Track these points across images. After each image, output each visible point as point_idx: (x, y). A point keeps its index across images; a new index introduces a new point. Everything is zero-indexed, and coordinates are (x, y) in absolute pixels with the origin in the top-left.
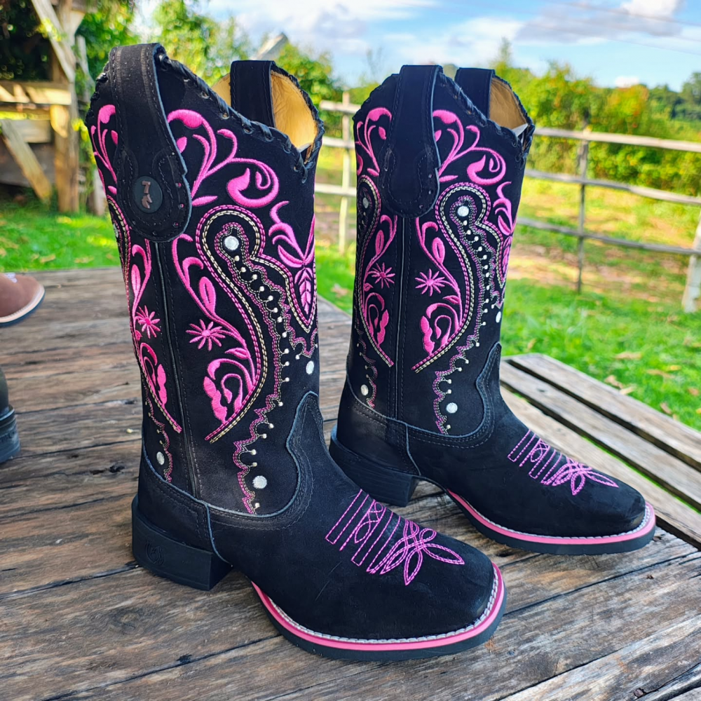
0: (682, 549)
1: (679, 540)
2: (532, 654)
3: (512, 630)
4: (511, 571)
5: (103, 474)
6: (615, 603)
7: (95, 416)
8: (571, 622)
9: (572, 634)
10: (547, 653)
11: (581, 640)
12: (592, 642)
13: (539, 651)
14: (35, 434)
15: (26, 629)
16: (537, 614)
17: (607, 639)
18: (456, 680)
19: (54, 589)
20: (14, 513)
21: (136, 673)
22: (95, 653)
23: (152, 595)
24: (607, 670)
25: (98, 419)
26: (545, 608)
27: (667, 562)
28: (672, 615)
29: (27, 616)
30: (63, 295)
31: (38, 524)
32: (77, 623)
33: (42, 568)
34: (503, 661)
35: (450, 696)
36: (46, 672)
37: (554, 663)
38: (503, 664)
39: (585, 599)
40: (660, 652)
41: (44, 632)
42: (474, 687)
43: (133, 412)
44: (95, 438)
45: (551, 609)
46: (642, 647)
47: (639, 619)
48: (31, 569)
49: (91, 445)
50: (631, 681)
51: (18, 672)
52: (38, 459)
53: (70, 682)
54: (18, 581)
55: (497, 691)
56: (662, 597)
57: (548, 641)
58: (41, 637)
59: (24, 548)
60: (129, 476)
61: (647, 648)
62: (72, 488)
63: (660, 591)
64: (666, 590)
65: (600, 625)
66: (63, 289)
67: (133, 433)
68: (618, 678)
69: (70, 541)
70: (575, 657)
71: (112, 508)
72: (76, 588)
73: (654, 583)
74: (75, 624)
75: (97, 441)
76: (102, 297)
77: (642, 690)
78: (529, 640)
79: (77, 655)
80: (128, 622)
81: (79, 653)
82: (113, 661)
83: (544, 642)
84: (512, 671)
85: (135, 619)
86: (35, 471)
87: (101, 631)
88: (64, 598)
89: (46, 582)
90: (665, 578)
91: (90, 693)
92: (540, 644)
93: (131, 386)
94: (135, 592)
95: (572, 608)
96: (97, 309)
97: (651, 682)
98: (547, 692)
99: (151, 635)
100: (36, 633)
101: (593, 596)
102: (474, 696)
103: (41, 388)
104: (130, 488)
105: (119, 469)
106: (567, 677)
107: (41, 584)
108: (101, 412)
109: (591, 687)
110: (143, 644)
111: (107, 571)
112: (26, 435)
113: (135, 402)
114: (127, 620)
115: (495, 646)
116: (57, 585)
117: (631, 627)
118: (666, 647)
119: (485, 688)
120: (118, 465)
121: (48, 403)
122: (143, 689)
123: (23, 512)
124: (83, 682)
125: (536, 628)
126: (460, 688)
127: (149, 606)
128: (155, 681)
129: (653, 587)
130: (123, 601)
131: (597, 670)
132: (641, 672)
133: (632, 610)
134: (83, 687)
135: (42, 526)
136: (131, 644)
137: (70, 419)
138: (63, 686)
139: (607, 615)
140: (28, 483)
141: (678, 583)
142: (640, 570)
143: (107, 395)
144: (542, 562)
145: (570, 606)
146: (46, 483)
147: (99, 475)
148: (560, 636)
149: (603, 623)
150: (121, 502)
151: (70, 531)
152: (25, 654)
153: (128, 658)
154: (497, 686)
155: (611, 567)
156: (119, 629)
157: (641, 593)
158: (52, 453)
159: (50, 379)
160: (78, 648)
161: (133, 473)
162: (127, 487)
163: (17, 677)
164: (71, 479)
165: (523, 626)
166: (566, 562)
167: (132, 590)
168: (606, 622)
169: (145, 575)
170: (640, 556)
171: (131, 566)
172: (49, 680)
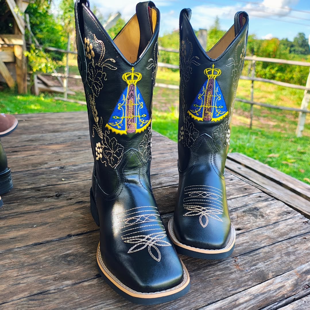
2: (257, 271)
3: (247, 261)
4: (243, 237)
5: (53, 198)
6: (291, 249)
7: (47, 174)
8: (272, 257)
9: (272, 263)
10: (263, 270)
11: (278, 265)
12: (283, 265)
13: (259, 269)
14: (19, 181)
15: (23, 264)
16: (256, 254)
17: (289, 264)
18: (224, 282)
19: (35, 246)
20: (13, 214)
21: (76, 282)
22: (56, 274)
23: (81, 248)
24: (292, 277)
25: (48, 175)
26: (260, 252)
29: (24, 259)
30: (26, 124)
31: (24, 219)
32: (47, 261)
33: (28, 237)
34: (244, 274)
35: (222, 289)
36: (34, 282)
37: (267, 274)
38: (244, 275)
39: (277, 248)
41: (32, 265)
42: (232, 285)
43: (64, 172)
45: (263, 252)
46: (306, 267)
47: (302, 255)
48: (23, 238)
49: (46, 186)
50: (303, 282)
51: (21, 282)
52: (22, 191)
53: (46, 286)
54: (18, 243)
55: (243, 287)
57: (263, 265)
58: (31, 267)
59: (19, 229)
61: (308, 268)
62: (39, 203)
65: (285, 258)
66: (26, 121)
67: (65, 181)
68: (297, 280)
69: (41, 226)
70: (276, 272)
72: (45, 246)
73: (308, 240)
74: (46, 261)
75: (48, 184)
76: (44, 125)
77: (308, 285)
78: (254, 265)
79: (48, 274)
80: (71, 260)
81: (49, 273)
82: (65, 277)
83: (261, 265)
84: (249, 278)
85: (74, 259)
86: (21, 196)
87: (58, 264)
88: (40, 250)
89: (31, 243)
91: (56, 291)
92: (260, 267)
93: (62, 161)
94: (73, 247)
96: (43, 129)
98: (266, 286)
99: (82, 265)
100: (28, 265)
101: (280, 246)
102: (233, 289)
103: (20, 162)
104: (66, 203)
105: (60, 195)
106: (274, 280)
107: (28, 244)
108: (49, 172)
109: (285, 284)
110: (78, 269)
111: (59, 238)
112: (15, 182)
113: (64, 168)
115: (240, 267)
116: (36, 244)
117: (299, 259)
119: (238, 286)
120: (59, 194)
121: (24, 168)
122: (81, 289)
123: (17, 214)
124: (52, 286)
125: (257, 260)
126: (226, 286)
127: (79, 253)
128: (86, 285)
129: (307, 242)
130: (67, 251)
131: (287, 277)
132: (306, 278)
133: (299, 252)
134: (53, 288)
135: (27, 220)
136: (73, 269)
137: (35, 175)
138: (43, 288)
139: (288, 254)
140: (18, 201)
142: (300, 235)
143: (51, 165)
144: (256, 233)
145: (271, 250)
146: (27, 201)
147: (51, 198)
148: (268, 263)
149: (286, 257)
150: (62, 209)
151: (40, 221)
152: (24, 275)
153: (72, 275)
154: (243, 285)
155: (287, 234)
156: (66, 263)
157: (302, 245)
158: (28, 189)
159: (24, 158)
160: (48, 271)
161: (66, 197)
162: (64, 203)
163: (21, 285)
164: (38, 199)
165: (251, 259)
166: (267, 232)
167: (71, 246)
168: (288, 257)
169: (76, 240)
170: (299, 229)
171: (70, 236)
172: (36, 285)
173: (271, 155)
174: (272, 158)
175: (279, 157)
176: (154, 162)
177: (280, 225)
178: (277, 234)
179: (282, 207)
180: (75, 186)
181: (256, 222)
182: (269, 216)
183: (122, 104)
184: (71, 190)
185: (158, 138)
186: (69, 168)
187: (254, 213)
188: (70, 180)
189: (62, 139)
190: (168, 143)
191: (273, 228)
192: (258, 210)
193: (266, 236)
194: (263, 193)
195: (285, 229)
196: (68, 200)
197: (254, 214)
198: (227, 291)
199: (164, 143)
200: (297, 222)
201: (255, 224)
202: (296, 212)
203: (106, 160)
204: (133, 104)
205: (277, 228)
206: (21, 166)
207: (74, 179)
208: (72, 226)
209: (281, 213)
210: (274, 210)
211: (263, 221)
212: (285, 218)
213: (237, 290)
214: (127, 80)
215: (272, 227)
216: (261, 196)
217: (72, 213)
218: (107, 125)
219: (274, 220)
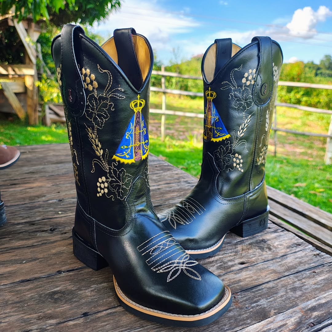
0: (329, 259)
1: (328, 255)
2: (257, 308)
3: (248, 297)
4: (246, 271)
5: (47, 232)
6: (297, 284)
7: (43, 207)
8: (277, 293)
9: (277, 299)
10: (265, 307)
11: (281, 301)
12: (287, 302)
13: (261, 306)
14: (14, 215)
15: (7, 302)
16: (259, 290)
17: (294, 300)
18: (220, 321)
19: (22, 283)
20: (3, 250)
21: (61, 321)
22: (41, 312)
23: (70, 285)
24: (295, 314)
25: (45, 208)
26: (263, 287)
27: (323, 265)
28: (326, 289)
29: (8, 296)
30: (29, 156)
31: (14, 254)
32: (32, 298)
33: (16, 274)
35: (218, 328)
36: (16, 321)
37: (269, 312)
38: (244, 313)
39: (283, 283)
40: (321, 306)
41: (16, 303)
42: (229, 324)
43: (62, 204)
44: (43, 216)
45: (266, 287)
46: (312, 303)
47: (310, 291)
48: (11, 274)
49: (41, 219)
50: (307, 319)
51: (3, 321)
52: (16, 225)
53: (28, 325)
54: (4, 280)
55: (241, 326)
56: (321, 281)
57: (266, 302)
58: (15, 305)
59: (7, 265)
60: (59, 232)
61: (314, 304)
62: (31, 238)
63: (319, 279)
64: (323, 278)
65: (290, 294)
66: (29, 153)
67: (61, 214)
68: (300, 318)
69: (30, 261)
70: (279, 309)
71: (51, 247)
72: (32, 283)
73: (317, 275)
74: (31, 299)
75: (44, 218)
76: (48, 156)
77: (313, 324)
78: (256, 302)
79: (32, 313)
80: (58, 298)
82: (50, 316)
83: (263, 302)
84: (248, 316)
85: (61, 296)
86: (13, 231)
87: (44, 302)
88: (26, 287)
89: (18, 280)
90: (322, 272)
91: (39, 331)
92: (262, 304)
93: (60, 193)
94: (61, 284)
95: (277, 286)
96: (45, 161)
97: (317, 319)
98: (265, 325)
99: (69, 303)
100: (12, 303)
101: (287, 281)
102: (229, 328)
103: (17, 195)
104: (60, 238)
105: (54, 230)
106: (275, 318)
107: (15, 281)
108: (46, 205)
109: (288, 322)
110: (65, 308)
111: (48, 275)
112: (10, 216)
113: (63, 200)
114: (57, 297)
115: (239, 305)
116: (23, 281)
117: (306, 295)
118: (324, 303)
119: (235, 324)
120: (54, 228)
121: (20, 202)
122: (64, 328)
123: (7, 249)
124: (34, 325)
125: (259, 296)
126: (222, 324)
127: (68, 290)
128: (71, 324)
129: (316, 276)
130: (55, 288)
131: (290, 314)
132: (312, 315)
133: (306, 287)
134: (35, 328)
135: (17, 255)
136: (59, 308)
137: (32, 208)
138: (25, 328)
139: (294, 289)
140: (10, 236)
141: (328, 275)
142: (309, 269)
143: (50, 197)
144: (261, 267)
145: (276, 286)
146: (19, 236)
147: (45, 232)
148: (271, 300)
149: (292, 293)
150: (55, 244)
151: (30, 257)
152: (7, 313)
153: (57, 314)
154: (241, 323)
155: (295, 268)
156: (53, 301)
157: (310, 279)
158: (22, 223)
159: (22, 191)
160: (33, 310)
161: (61, 231)
162: (58, 237)
163: (2, 324)
164: (31, 234)
165: (252, 295)
166: (273, 266)
167: (60, 283)
168: (293, 293)
169: (66, 276)
170: (309, 262)
171: (59, 272)
172: (18, 325)
173: (297, 185)
174: (299, 187)
175: (306, 186)
176: (159, 193)
177: (288, 258)
178: (283, 268)
179: (292, 239)
180: (72, 220)
181: (262, 255)
182: (277, 248)
184: (67, 224)
185: (166, 168)
186: (67, 201)
187: (261, 246)
188: (67, 214)
189: (65, 170)
190: (176, 172)
191: (280, 262)
192: (265, 242)
193: (272, 270)
194: (273, 224)
195: (293, 262)
196: (62, 234)
197: (261, 247)
198: (223, 331)
199: (171, 172)
200: (307, 255)
201: (261, 257)
202: (307, 244)
205: (284, 261)
206: (18, 199)
207: (71, 213)
208: (63, 262)
209: (290, 245)
210: (283, 241)
211: (270, 254)
212: (295, 251)
213: (234, 329)
215: (279, 260)
216: (270, 227)
217: (65, 248)
218: (114, 157)
219: (283, 253)
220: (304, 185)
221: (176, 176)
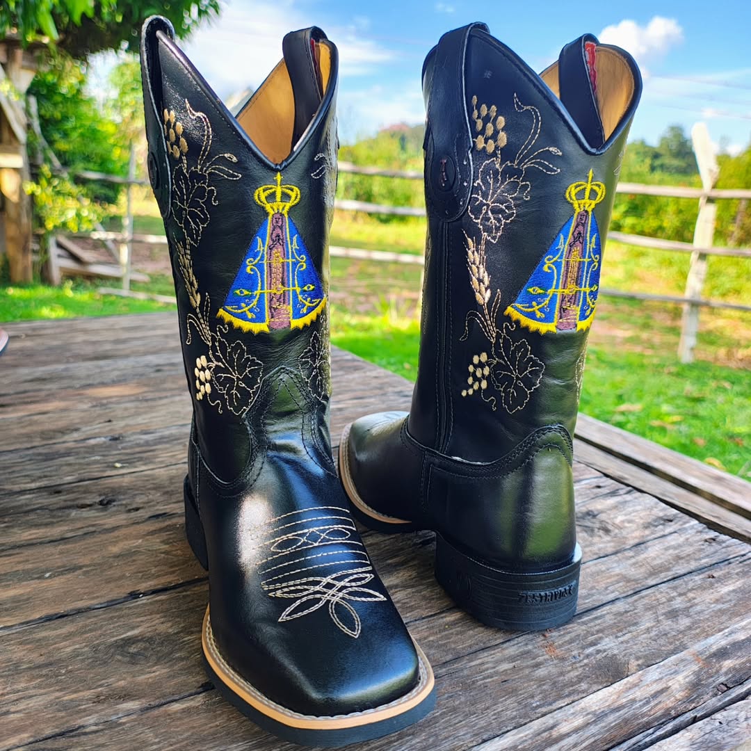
0: (739, 549)
1: (734, 540)
2: (599, 657)
3: (573, 635)
5: (92, 508)
6: (678, 603)
7: (77, 453)
8: (636, 624)
9: (638, 635)
10: (615, 655)
11: (649, 641)
12: (662, 641)
13: (606, 653)
14: (9, 473)
15: (17, 665)
16: (596, 618)
17: (677, 638)
18: (520, 688)
19: (47, 623)
21: (152, 703)
22: (101, 686)
23: (162, 623)
24: (684, 666)
25: (80, 456)
26: (605, 612)
27: (727, 561)
28: (743, 611)
29: (19, 653)
30: (28, 344)
31: (22, 559)
32: (78, 656)
33: (31, 602)
34: (569, 666)
35: (516, 704)
37: (624, 664)
38: (570, 668)
39: (646, 601)
40: (737, 646)
41: (39, 667)
42: (540, 693)
43: (120, 447)
44: (79, 474)
45: (612, 613)
46: (717, 641)
47: (708, 616)
48: (18, 604)
49: (75, 481)
50: (712, 677)
51: (12, 710)
52: (16, 496)
53: (75, 716)
54: (4, 617)
55: (567, 696)
56: (729, 593)
57: (615, 644)
58: (36, 672)
59: (8, 583)
60: (123, 508)
61: (723, 643)
62: (58, 522)
63: (725, 589)
64: (731, 588)
65: (667, 624)
66: (27, 338)
67: (121, 468)
68: (697, 674)
69: (62, 573)
70: (645, 656)
71: (106, 540)
72: (72, 621)
73: (717, 582)
74: (74, 657)
75: (82, 477)
76: (72, 343)
77: (726, 685)
78: (593, 644)
79: (81, 688)
80: (138, 652)
81: (83, 686)
82: (124, 693)
83: (610, 645)
84: (580, 675)
85: (145, 649)
87: (105, 663)
88: (59, 632)
89: (37, 616)
90: (727, 577)
91: (101, 727)
92: (606, 647)
93: (114, 423)
94: (142, 621)
95: (634, 610)
96: (68, 354)
97: (734, 676)
98: (623, 692)
99: (165, 663)
100: (29, 669)
101: (653, 598)
102: (542, 702)
103: (12, 429)
104: (125, 519)
105: (109, 502)
106: (642, 675)
107: (31, 618)
108: (82, 450)
109: (670, 684)
110: (157, 673)
111: (108, 602)
113: (121, 438)
114: (135, 650)
115: (557, 651)
116: (49, 618)
117: (701, 625)
118: (743, 640)
119: (554, 694)
120: (108, 499)
121: (21, 443)
122: (163, 719)
124: (90, 715)
125: (598, 632)
126: (526, 695)
127: (159, 634)
128: (175, 710)
129: (716, 585)
130: (128, 631)
131: (673, 667)
132: (721, 667)
133: (698, 608)
134: (92, 721)
135: (27, 561)
136: (143, 674)
137: (49, 457)
138: (67, 722)
139: (673, 614)
140: (6, 520)
141: (743, 581)
142: (700, 570)
143: (89, 433)
144: (594, 569)
145: (632, 608)
146: (28, 518)
147: (88, 508)
148: (625, 638)
149: (669, 622)
150: (116, 533)
151: (59, 564)
152: (19, 691)
153: (141, 688)
154: (567, 691)
155: (668, 569)
156: (128, 659)
157: (705, 592)
158: (31, 491)
159: (23, 420)
160: (81, 681)
161: (126, 505)
162: (121, 518)
163: (12, 715)
164: (56, 514)
165: (583, 630)
166: (619, 567)
167: (138, 620)
168: (673, 621)
169: (151, 603)
170: (696, 557)
171: (134, 595)
172: (50, 716)
173: (623, 407)
174: (626, 413)
175: (643, 410)
177: (649, 549)
178: (643, 570)
179: (651, 509)
180: (147, 480)
181: (592, 544)
182: (621, 528)
183: (255, 259)
184: (137, 490)
186: (132, 438)
187: (586, 524)
188: (136, 467)
189: (116, 373)
191: (633, 557)
192: (594, 516)
193: (618, 575)
194: (605, 479)
195: (662, 556)
196: (129, 511)
197: (586, 527)
198: (528, 709)
200: (690, 540)
201: (590, 548)
202: (687, 517)
203: (221, 397)
204: (281, 260)
205: (643, 556)
206: (16, 438)
207: (145, 464)
208: (140, 572)
209: (649, 521)
210: (633, 514)
211: (609, 542)
212: (662, 533)
213: (554, 705)
214: (266, 202)
215: (631, 554)
216: (601, 485)
217: (140, 541)
218: (221, 312)
219: (636, 538)
220: (637, 407)
221: (375, 383)
